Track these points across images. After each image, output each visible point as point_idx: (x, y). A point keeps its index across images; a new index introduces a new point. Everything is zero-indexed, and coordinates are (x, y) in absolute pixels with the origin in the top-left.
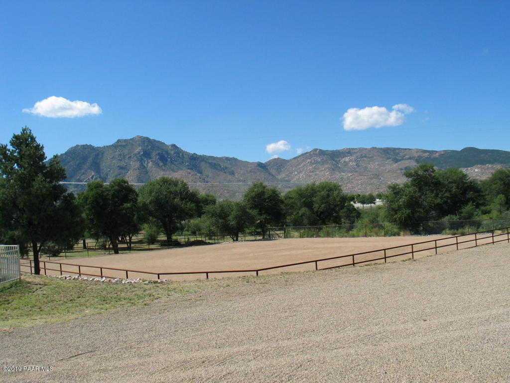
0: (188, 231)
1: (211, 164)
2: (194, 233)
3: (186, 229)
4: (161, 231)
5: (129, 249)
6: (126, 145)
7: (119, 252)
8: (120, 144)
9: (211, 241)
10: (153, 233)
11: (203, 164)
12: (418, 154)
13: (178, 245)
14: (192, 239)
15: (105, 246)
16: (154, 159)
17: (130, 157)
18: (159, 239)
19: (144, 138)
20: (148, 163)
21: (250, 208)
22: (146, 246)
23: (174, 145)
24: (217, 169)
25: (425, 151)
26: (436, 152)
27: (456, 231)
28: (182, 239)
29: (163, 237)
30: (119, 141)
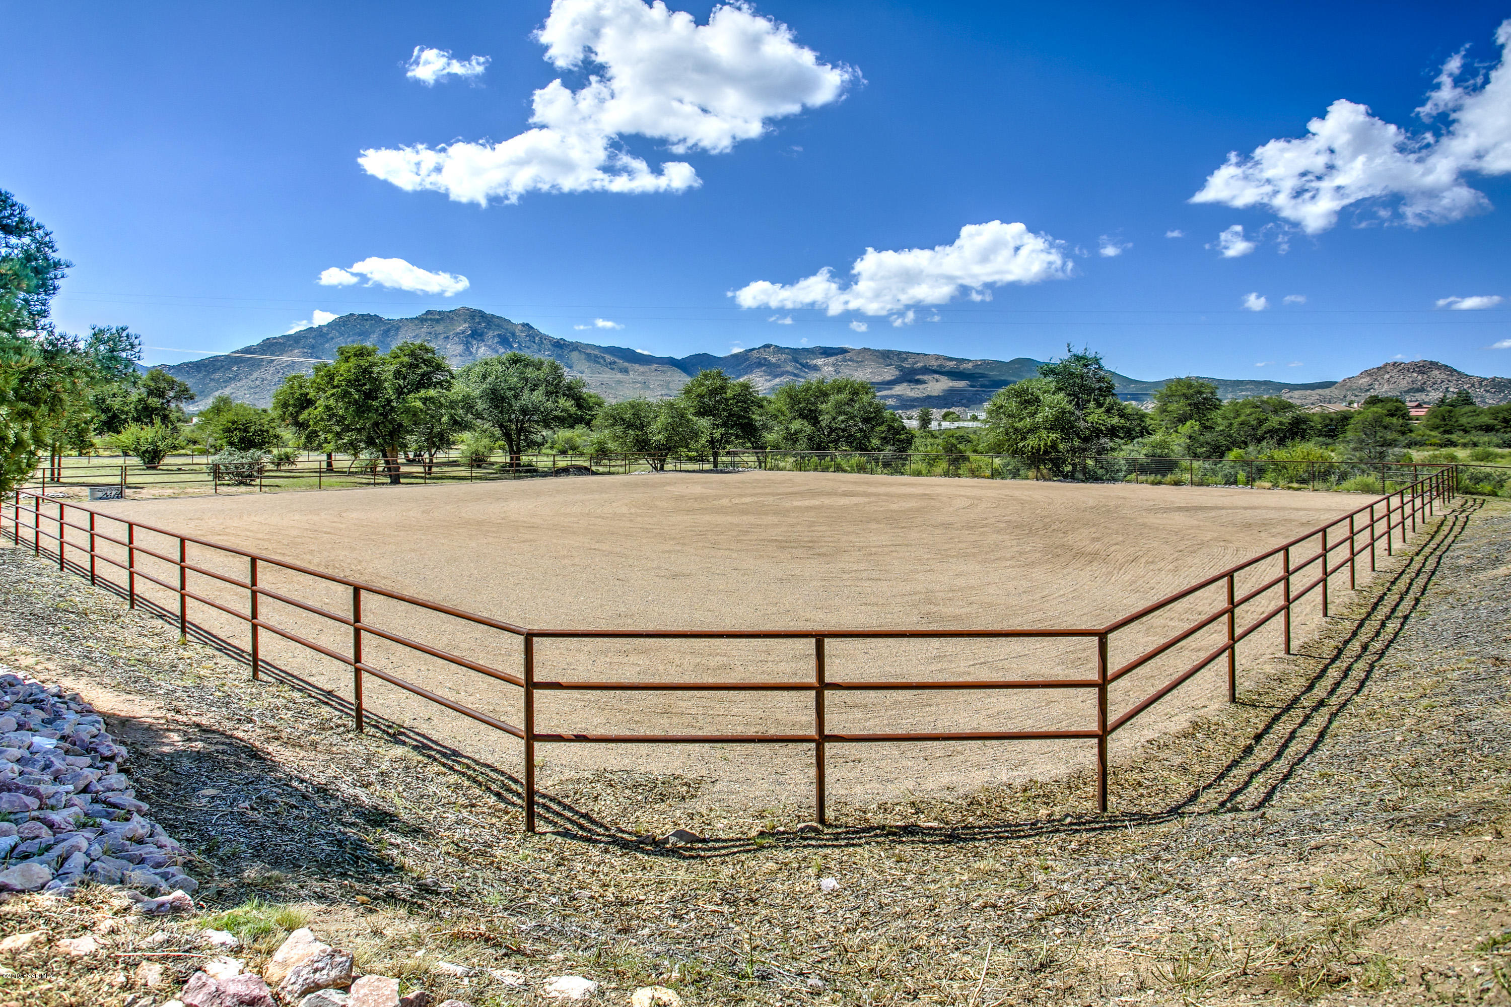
0: (552, 448)
1: (589, 355)
2: (563, 452)
3: (549, 445)
4: (500, 447)
5: (429, 476)
6: (442, 319)
7: (402, 480)
8: (429, 317)
9: (601, 469)
10: (481, 449)
11: (575, 355)
12: (939, 362)
13: (532, 472)
14: (562, 463)
15: (376, 466)
16: (490, 343)
17: (448, 337)
18: (493, 459)
19: (475, 311)
20: (478, 348)
21: (696, 414)
22: (463, 471)
23: (528, 325)
24: (599, 363)
25: (951, 359)
26: (969, 361)
27: (1159, 477)
28: (543, 461)
29: (500, 457)
30: (428, 312)
